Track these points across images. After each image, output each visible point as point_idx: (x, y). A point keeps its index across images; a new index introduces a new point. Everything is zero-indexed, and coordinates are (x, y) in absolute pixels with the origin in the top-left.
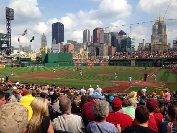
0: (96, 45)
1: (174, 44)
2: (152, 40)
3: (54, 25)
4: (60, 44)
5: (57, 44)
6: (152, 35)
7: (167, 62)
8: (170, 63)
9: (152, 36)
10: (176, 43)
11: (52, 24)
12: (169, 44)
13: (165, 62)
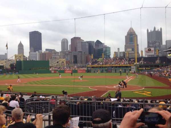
0: (74, 53)
1: (146, 51)
2: (126, 49)
3: (31, 33)
4: (37, 52)
5: (34, 52)
6: (125, 44)
7: (141, 69)
8: (144, 69)
9: (125, 46)
10: (147, 50)
11: (30, 32)
12: (142, 51)
13: (139, 69)
